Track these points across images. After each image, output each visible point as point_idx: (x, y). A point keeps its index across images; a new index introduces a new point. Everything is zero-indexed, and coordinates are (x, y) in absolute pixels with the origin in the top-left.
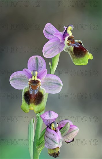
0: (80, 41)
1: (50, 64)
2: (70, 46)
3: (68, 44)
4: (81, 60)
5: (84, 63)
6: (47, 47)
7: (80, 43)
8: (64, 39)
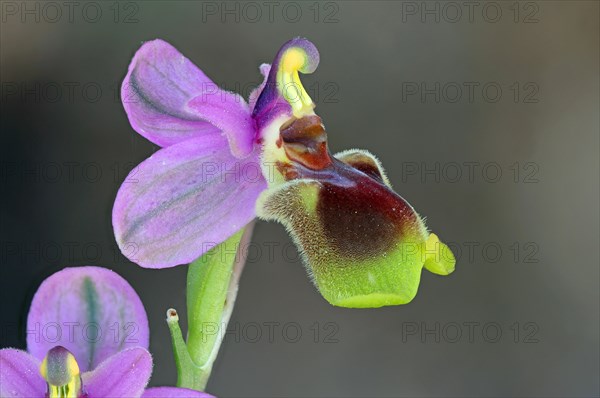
0: (368, 156)
1: (173, 320)
2: (296, 181)
3: (282, 167)
4: (371, 277)
5: (393, 291)
6: (143, 193)
7: (369, 169)
8: (256, 140)
